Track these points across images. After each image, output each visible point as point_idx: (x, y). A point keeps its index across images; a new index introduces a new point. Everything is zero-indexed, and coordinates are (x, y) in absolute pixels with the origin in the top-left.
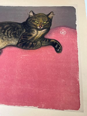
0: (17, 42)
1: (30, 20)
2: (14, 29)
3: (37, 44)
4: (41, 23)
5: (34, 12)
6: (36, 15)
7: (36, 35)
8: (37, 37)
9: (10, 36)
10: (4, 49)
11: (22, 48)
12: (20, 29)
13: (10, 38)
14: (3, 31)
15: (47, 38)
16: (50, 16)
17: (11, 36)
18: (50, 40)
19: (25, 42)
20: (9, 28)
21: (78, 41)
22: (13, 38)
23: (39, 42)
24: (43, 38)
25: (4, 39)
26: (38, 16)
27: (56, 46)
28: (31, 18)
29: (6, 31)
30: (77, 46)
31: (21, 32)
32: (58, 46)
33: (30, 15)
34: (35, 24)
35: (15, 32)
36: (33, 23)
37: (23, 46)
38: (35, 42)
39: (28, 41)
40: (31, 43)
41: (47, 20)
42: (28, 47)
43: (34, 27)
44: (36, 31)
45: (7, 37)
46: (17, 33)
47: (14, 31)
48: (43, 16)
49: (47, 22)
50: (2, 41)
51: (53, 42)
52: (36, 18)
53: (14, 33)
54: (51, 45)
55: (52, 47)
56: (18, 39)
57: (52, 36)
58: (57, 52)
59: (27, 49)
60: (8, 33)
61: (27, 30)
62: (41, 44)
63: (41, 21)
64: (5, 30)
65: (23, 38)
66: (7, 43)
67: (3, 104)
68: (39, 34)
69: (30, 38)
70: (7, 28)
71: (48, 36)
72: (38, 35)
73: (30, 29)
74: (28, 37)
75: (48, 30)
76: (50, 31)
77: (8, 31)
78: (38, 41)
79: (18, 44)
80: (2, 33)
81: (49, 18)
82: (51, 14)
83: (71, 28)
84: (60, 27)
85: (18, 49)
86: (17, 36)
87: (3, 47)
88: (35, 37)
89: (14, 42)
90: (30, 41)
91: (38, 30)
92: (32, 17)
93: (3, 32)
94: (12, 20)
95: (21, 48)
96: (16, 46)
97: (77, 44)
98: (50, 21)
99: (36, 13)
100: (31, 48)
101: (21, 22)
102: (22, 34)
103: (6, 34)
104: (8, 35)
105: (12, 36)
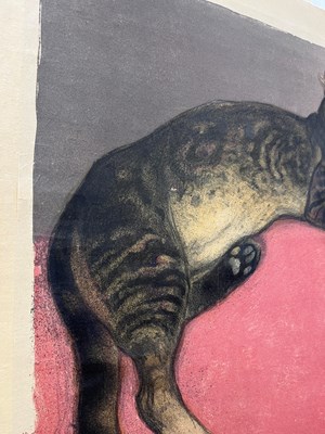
0: (304, 200)
2: (286, 141)
9: (277, 175)
10: (267, 235)
12: (303, 146)
13: (280, 182)
14: (251, 147)
17: (282, 176)
20: (270, 138)
22: (290, 185)
25: (259, 185)
29: (263, 149)
31: (309, 158)
35: (290, 155)
45: (267, 176)
46: (299, 163)
50: (253, 196)
53: (289, 162)
56: (306, 189)
64: (258, 141)
66: (273, 207)
70: (264, 133)
77: (268, 148)
79: (308, 209)
80: (250, 159)
86: (301, 175)
87: (264, 224)
89: (296, 202)
93: (252, 154)
95: (319, 227)
96: (303, 218)
101: (305, 115)
102: (316, 169)
103: (263, 163)
104: (269, 169)
105: (284, 172)
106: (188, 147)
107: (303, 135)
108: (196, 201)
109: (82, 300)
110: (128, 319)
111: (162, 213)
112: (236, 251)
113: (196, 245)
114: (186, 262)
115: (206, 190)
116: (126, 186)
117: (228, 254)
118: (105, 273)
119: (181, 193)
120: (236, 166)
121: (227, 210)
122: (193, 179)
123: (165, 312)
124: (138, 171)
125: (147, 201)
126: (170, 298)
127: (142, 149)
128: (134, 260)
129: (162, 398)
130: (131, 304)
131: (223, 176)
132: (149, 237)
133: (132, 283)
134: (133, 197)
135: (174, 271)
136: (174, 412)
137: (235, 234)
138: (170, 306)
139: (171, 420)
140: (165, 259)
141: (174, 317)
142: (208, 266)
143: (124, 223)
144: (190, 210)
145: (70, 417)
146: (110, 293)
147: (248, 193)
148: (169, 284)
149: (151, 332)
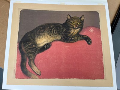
0: (61, 37)
1: (68, 22)
2: (58, 28)
3: (75, 39)
4: (76, 24)
5: (70, 15)
6: (72, 18)
7: (74, 32)
8: (74, 34)
9: (55, 34)
10: (52, 43)
11: (65, 42)
13: (56, 35)
14: (50, 30)
15: (81, 34)
16: (82, 19)
18: (83, 36)
19: (66, 37)
20: (54, 28)
21: (101, 37)
22: (58, 35)
23: (76, 38)
24: (78, 34)
26: (74, 19)
27: (88, 40)
28: (68, 20)
29: (53, 30)
30: (101, 40)
31: (63, 30)
32: (89, 40)
33: (68, 18)
34: (72, 24)
36: (70, 24)
37: (65, 40)
38: (73, 37)
39: (68, 37)
40: (70, 38)
41: (80, 22)
42: (69, 41)
43: (72, 27)
44: (73, 30)
45: (53, 34)
47: (58, 30)
48: (77, 19)
49: (80, 23)
51: (85, 37)
52: (72, 20)
53: (58, 31)
54: (84, 39)
55: (85, 40)
56: (61, 36)
57: (84, 33)
58: (89, 44)
59: (68, 42)
60: (54, 32)
61: (67, 28)
62: (78, 39)
63: (76, 22)
64: (51, 29)
65: (65, 34)
66: (54, 39)
67: (57, 78)
68: (75, 31)
69: (70, 35)
70: (53, 27)
71: (81, 33)
72: (75, 33)
73: (69, 28)
74: (68, 34)
75: (82, 29)
76: (83, 29)
77: (54, 30)
78: (75, 36)
79: (61, 39)
81: (81, 20)
82: (83, 17)
83: (96, 27)
84: (89, 26)
85: (62, 42)
86: (61, 33)
87: (52, 41)
88: (73, 34)
89: (59, 38)
90: (69, 37)
91: (74, 29)
92: (70, 19)
94: (56, 22)
96: (60, 40)
97: (101, 39)
98: (82, 22)
99: (72, 16)
100: (71, 42)
101: (62, 23)
102: (64, 32)
103: (52, 32)
104: (54, 33)
105: (57, 33)
106: (39, 31)
107: (62, 27)
108: (40, 38)
109: (22, 50)
110: (28, 53)
111: (34, 40)
112: (46, 45)
113: (39, 44)
114: (37, 46)
115: (42, 36)
116: (29, 36)
117: (44, 45)
118: (26, 47)
119: (37, 37)
120: (47, 33)
121: (45, 39)
122: (39, 35)
123: (33, 53)
124: (31, 35)
125: (32, 38)
126: (34, 51)
127: (32, 32)
128: (29, 46)
129: (32, 63)
130: (29, 51)
131: (45, 34)
132: (32, 43)
133: (29, 49)
134: (30, 38)
135: (35, 47)
136: (33, 65)
137: (46, 43)
138: (34, 52)
139: (33, 66)
140: (34, 46)
141: (35, 54)
142: (41, 47)
143: (28, 41)
144: (39, 39)
145: (20, 63)
146: (26, 50)
147: (49, 37)
148: (34, 49)
149: (31, 55)
